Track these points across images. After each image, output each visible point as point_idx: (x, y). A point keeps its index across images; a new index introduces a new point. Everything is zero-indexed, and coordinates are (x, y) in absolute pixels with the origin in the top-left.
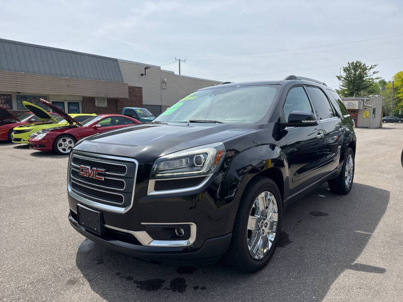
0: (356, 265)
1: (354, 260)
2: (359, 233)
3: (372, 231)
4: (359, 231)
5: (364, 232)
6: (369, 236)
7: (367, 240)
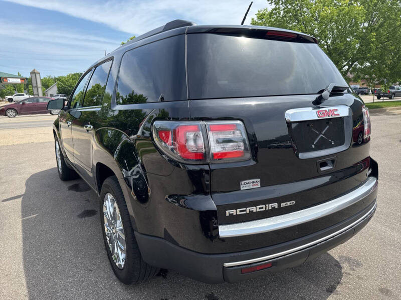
0: (20, 197)
1: (23, 198)
2: (33, 214)
3: (23, 221)
4: (34, 216)
5: (30, 217)
6: (23, 216)
7: (22, 212)
